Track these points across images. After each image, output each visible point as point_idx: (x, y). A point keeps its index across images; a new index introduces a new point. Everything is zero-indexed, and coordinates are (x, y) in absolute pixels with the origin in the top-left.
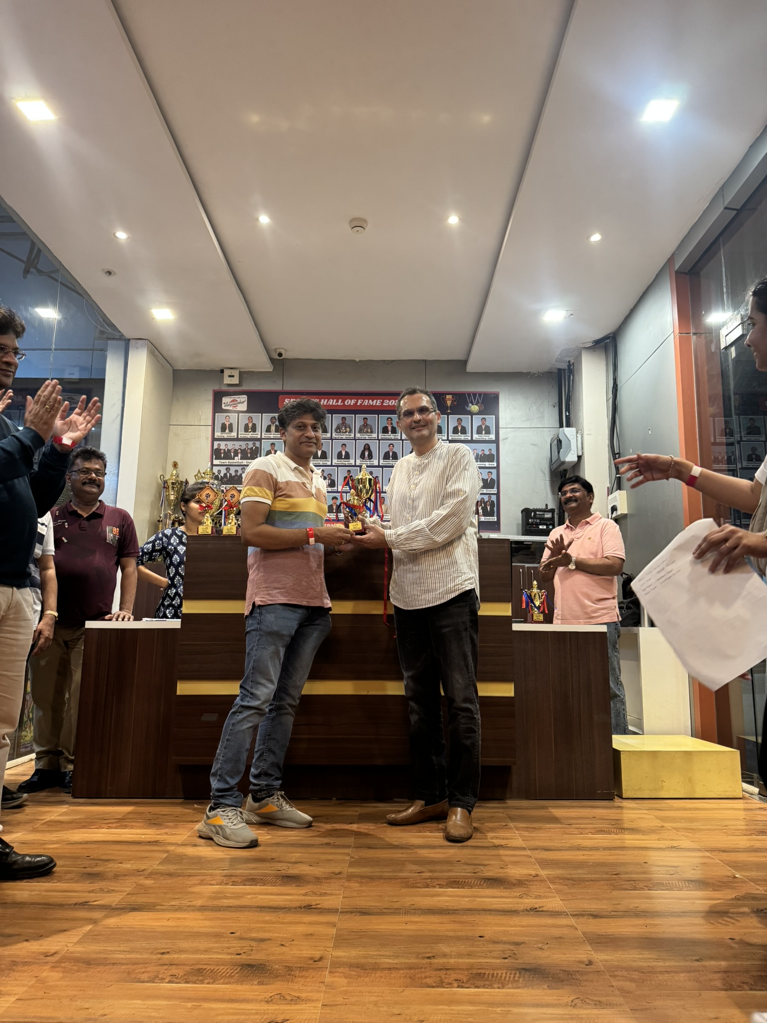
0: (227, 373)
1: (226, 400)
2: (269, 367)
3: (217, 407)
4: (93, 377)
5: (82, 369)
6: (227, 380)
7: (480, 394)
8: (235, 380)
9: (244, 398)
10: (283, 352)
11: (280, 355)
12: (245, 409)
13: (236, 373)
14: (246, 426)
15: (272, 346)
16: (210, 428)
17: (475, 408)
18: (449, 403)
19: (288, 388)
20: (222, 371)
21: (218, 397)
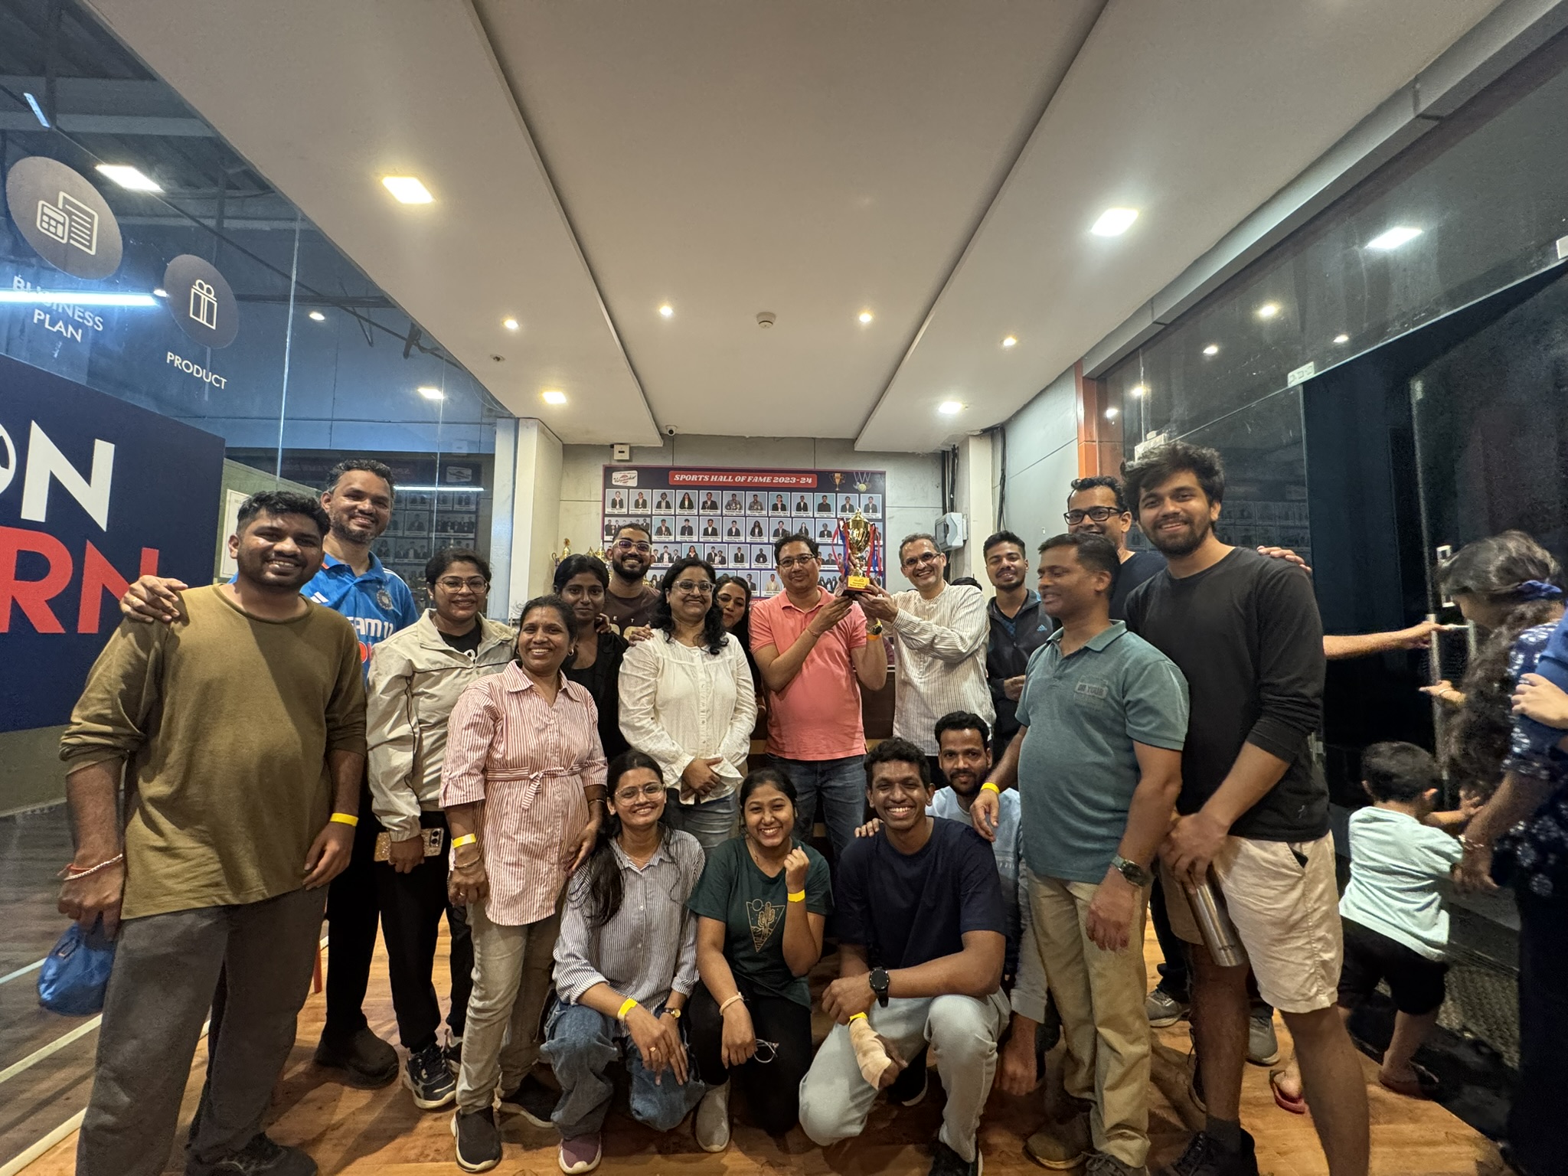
0: (617, 448)
1: (616, 475)
2: (659, 443)
3: (607, 483)
4: (482, 452)
5: (471, 443)
6: (617, 456)
7: (868, 473)
8: (626, 456)
9: (635, 473)
10: (674, 429)
11: (671, 432)
12: (635, 485)
13: (626, 449)
14: (637, 502)
15: (663, 424)
16: (601, 504)
17: (862, 487)
18: (837, 481)
19: (680, 462)
20: (612, 446)
21: (608, 471)
